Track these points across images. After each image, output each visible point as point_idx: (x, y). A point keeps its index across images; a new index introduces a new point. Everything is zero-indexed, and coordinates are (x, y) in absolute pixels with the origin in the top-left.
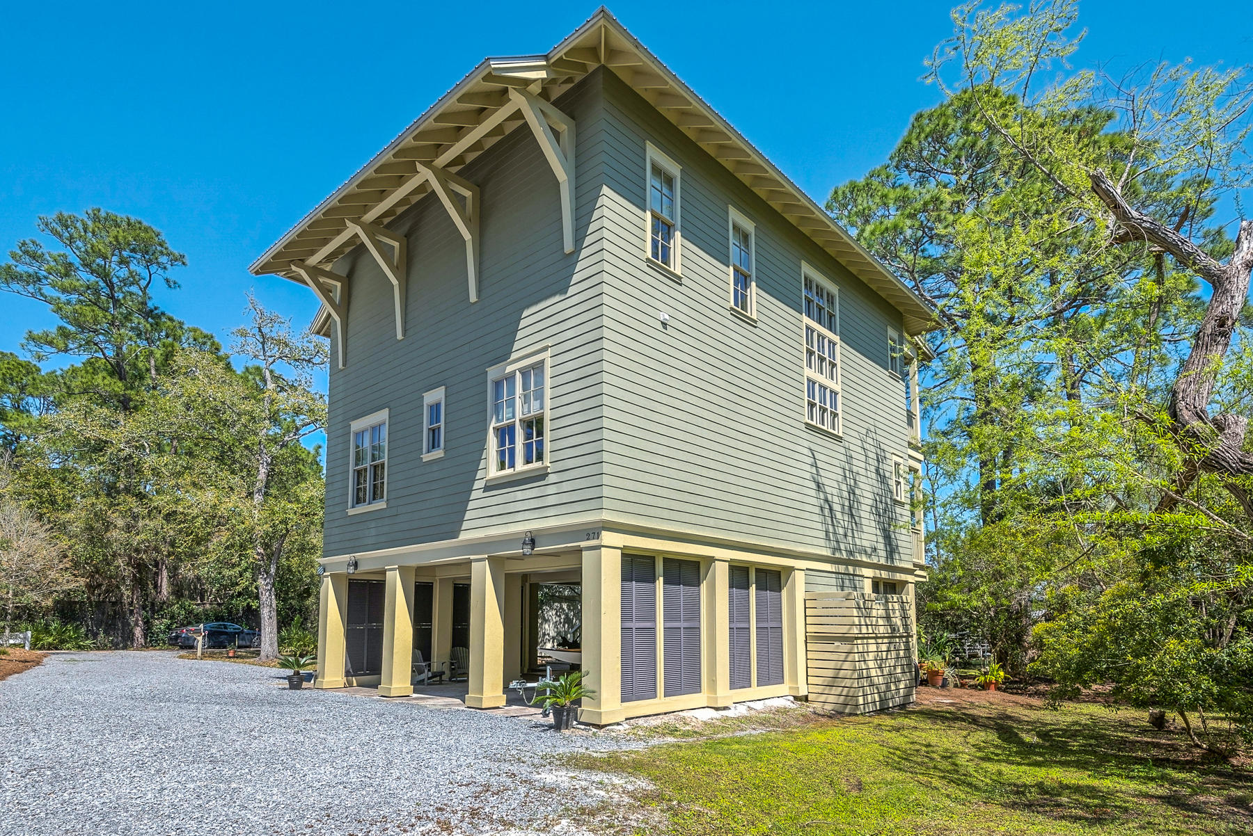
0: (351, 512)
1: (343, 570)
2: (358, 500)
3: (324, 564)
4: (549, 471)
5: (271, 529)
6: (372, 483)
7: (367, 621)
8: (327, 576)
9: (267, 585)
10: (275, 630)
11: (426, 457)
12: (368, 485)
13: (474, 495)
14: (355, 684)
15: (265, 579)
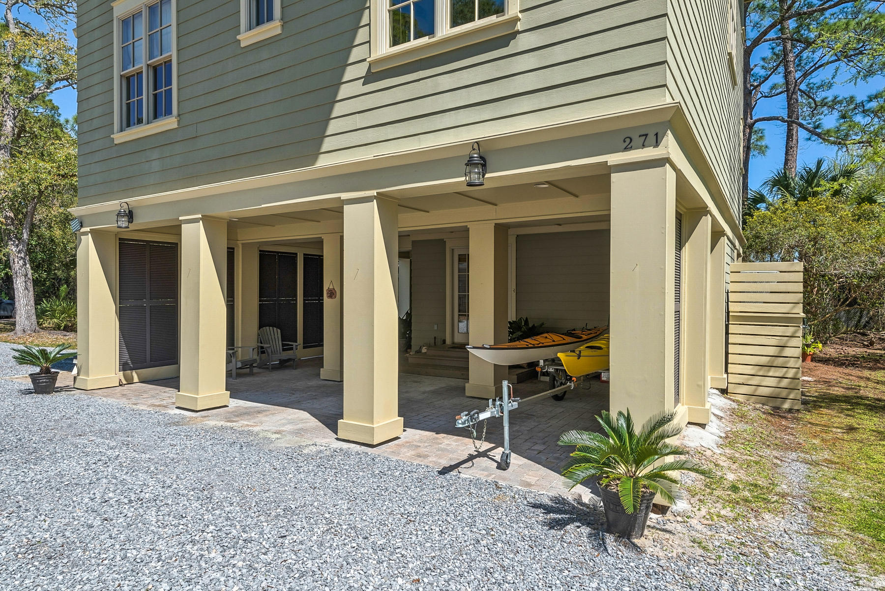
0: (119, 138)
1: (110, 225)
2: (131, 119)
3: (81, 217)
4: (519, 27)
5: (19, 189)
6: (151, 92)
7: (148, 296)
8: (85, 234)
9: (19, 252)
10: (32, 302)
11: (247, 38)
12: (146, 97)
13: (344, 91)
14: (136, 379)
15: (17, 246)
